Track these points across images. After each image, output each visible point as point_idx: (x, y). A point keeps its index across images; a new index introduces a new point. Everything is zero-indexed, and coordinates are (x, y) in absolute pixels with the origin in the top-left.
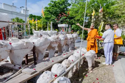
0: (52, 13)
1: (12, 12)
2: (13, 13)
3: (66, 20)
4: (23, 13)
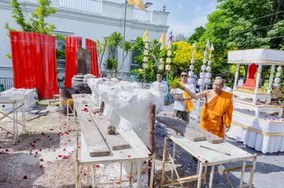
1: (121, 21)
2: (123, 23)
4: (152, 23)
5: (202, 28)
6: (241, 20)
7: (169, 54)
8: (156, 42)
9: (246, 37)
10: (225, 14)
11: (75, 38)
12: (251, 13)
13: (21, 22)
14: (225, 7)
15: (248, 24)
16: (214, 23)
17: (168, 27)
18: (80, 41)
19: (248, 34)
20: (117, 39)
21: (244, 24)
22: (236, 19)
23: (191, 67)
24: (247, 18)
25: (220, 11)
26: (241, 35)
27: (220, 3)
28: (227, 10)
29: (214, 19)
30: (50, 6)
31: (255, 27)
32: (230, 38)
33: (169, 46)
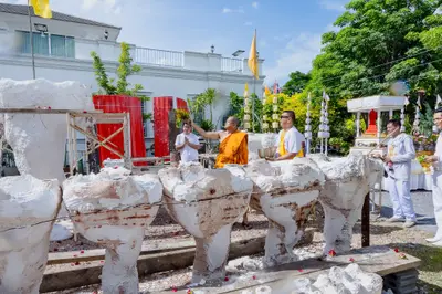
0: (350, 54)
1: (207, 73)
2: (209, 76)
3: (422, 75)
4: (243, 73)
5: (298, 73)
6: (353, 64)
7: (275, 109)
9: (361, 83)
10: (334, 58)
11: (164, 99)
12: (364, 55)
13: (104, 85)
14: (332, 50)
15: (362, 69)
16: (321, 70)
17: (264, 77)
18: (170, 101)
19: (363, 80)
21: (357, 69)
22: (346, 63)
23: (308, 121)
24: (360, 62)
25: (327, 55)
27: (325, 45)
28: (334, 54)
30: (132, 63)
31: (370, 71)
32: (343, 85)
33: (274, 100)
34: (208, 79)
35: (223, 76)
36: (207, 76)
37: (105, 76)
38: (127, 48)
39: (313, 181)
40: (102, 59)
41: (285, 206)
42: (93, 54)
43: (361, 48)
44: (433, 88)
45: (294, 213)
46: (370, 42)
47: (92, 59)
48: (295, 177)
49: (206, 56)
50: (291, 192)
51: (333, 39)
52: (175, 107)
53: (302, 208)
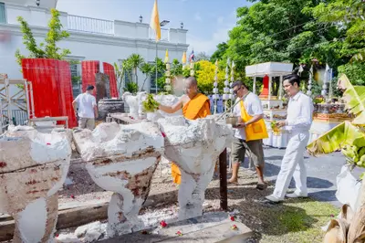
0: (258, 27)
1: (136, 41)
2: (138, 43)
3: (317, 46)
4: (169, 41)
5: (225, 44)
6: (262, 35)
7: (192, 73)
8: (176, 62)
9: (266, 53)
10: (246, 30)
11: (91, 63)
12: (270, 28)
13: (33, 48)
14: (245, 23)
15: (268, 39)
16: (235, 40)
17: (187, 46)
18: (97, 65)
19: (269, 49)
20: (136, 61)
21: (264, 39)
22: (256, 35)
23: (215, 84)
24: (268, 34)
25: (241, 27)
26: (262, 50)
27: (239, 19)
28: (246, 26)
29: (235, 35)
30: (61, 29)
31: (275, 42)
32: (253, 55)
33: (192, 66)
34: (136, 46)
35: (150, 44)
36: (136, 43)
37: (33, 41)
38: (57, 14)
39: (144, 148)
40: (30, 24)
41: (112, 175)
42: (20, 19)
43: (267, 22)
44: (325, 58)
45: (126, 182)
46: (275, 16)
47: (20, 24)
48: (119, 145)
49: (135, 25)
50: (118, 160)
51: (245, 13)
52: (102, 70)
53: (137, 176)
